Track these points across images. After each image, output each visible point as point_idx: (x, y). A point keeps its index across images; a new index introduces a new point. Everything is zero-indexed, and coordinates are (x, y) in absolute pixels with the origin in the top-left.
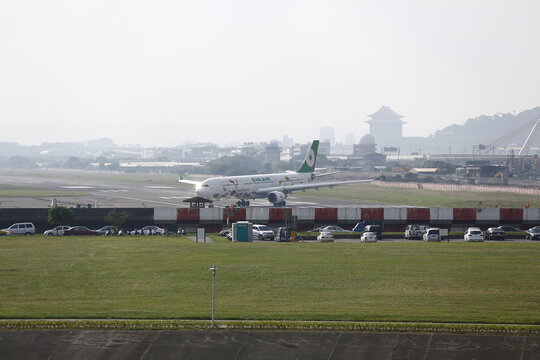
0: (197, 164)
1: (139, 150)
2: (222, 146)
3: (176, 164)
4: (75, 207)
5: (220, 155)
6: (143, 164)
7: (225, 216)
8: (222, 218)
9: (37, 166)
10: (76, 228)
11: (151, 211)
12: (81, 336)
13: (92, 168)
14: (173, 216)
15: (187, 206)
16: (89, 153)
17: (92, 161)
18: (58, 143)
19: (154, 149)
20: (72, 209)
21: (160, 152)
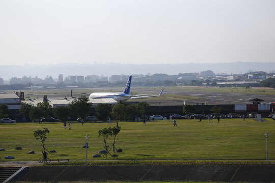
0: (256, 82)
1: (226, 76)
2: (268, 73)
3: (245, 82)
4: (196, 104)
5: (267, 78)
6: (229, 83)
7: (271, 108)
8: (269, 109)
9: (177, 85)
10: (197, 115)
11: (233, 106)
12: (201, 168)
13: (203, 85)
14: (244, 108)
15: (252, 103)
16: (201, 78)
17: (203, 82)
18: (186, 74)
19: (234, 75)
20: (194, 105)
21: (236, 77)
